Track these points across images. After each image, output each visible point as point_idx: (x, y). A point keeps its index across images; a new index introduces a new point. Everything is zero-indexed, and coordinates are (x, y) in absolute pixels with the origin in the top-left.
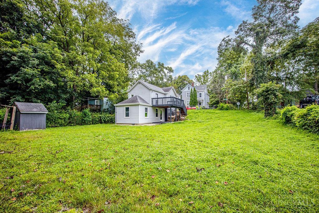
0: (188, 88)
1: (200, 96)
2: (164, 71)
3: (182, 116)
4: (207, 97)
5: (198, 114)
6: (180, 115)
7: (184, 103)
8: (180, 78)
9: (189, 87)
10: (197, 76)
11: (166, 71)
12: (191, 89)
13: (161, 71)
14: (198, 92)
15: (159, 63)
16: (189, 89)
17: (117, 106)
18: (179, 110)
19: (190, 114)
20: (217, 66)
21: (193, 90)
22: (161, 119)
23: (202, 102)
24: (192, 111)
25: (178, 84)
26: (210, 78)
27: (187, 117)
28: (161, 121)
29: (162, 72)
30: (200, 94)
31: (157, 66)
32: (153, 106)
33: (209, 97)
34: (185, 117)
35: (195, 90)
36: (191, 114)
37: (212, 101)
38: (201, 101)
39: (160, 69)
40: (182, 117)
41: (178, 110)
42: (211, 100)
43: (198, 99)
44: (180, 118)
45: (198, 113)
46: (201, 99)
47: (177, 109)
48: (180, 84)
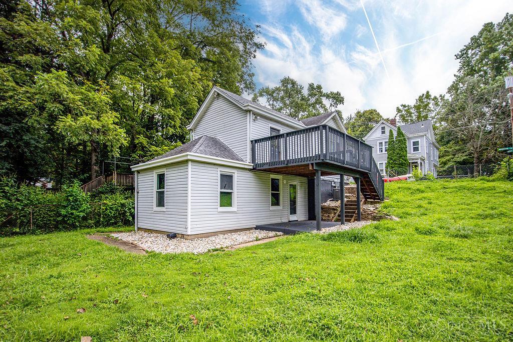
0: (380, 130)
1: (416, 149)
2: (324, 103)
3: (365, 203)
4: (433, 151)
5: (423, 195)
6: (358, 197)
7: (371, 158)
8: (361, 116)
9: (383, 128)
10: (401, 108)
11: (326, 102)
12: (391, 131)
13: (316, 103)
14: (409, 139)
15: (311, 87)
16: (383, 132)
17: (138, 172)
18: (356, 179)
19: (395, 197)
20: (457, 74)
21: (395, 134)
22: (293, 211)
23: (421, 163)
24: (400, 185)
25: (355, 129)
26: (435, 111)
27: (386, 207)
28: (293, 218)
29: (318, 106)
30: (416, 143)
31: (305, 92)
32: (256, 169)
33: (437, 153)
34: (378, 205)
35: (400, 133)
36: (400, 196)
37: (445, 163)
38: (419, 161)
39: (313, 100)
40: (365, 207)
41: (350, 182)
42: (444, 160)
43: (411, 155)
44: (358, 209)
45: (423, 192)
46: (417, 156)
47: (345, 177)
48: (361, 129)
